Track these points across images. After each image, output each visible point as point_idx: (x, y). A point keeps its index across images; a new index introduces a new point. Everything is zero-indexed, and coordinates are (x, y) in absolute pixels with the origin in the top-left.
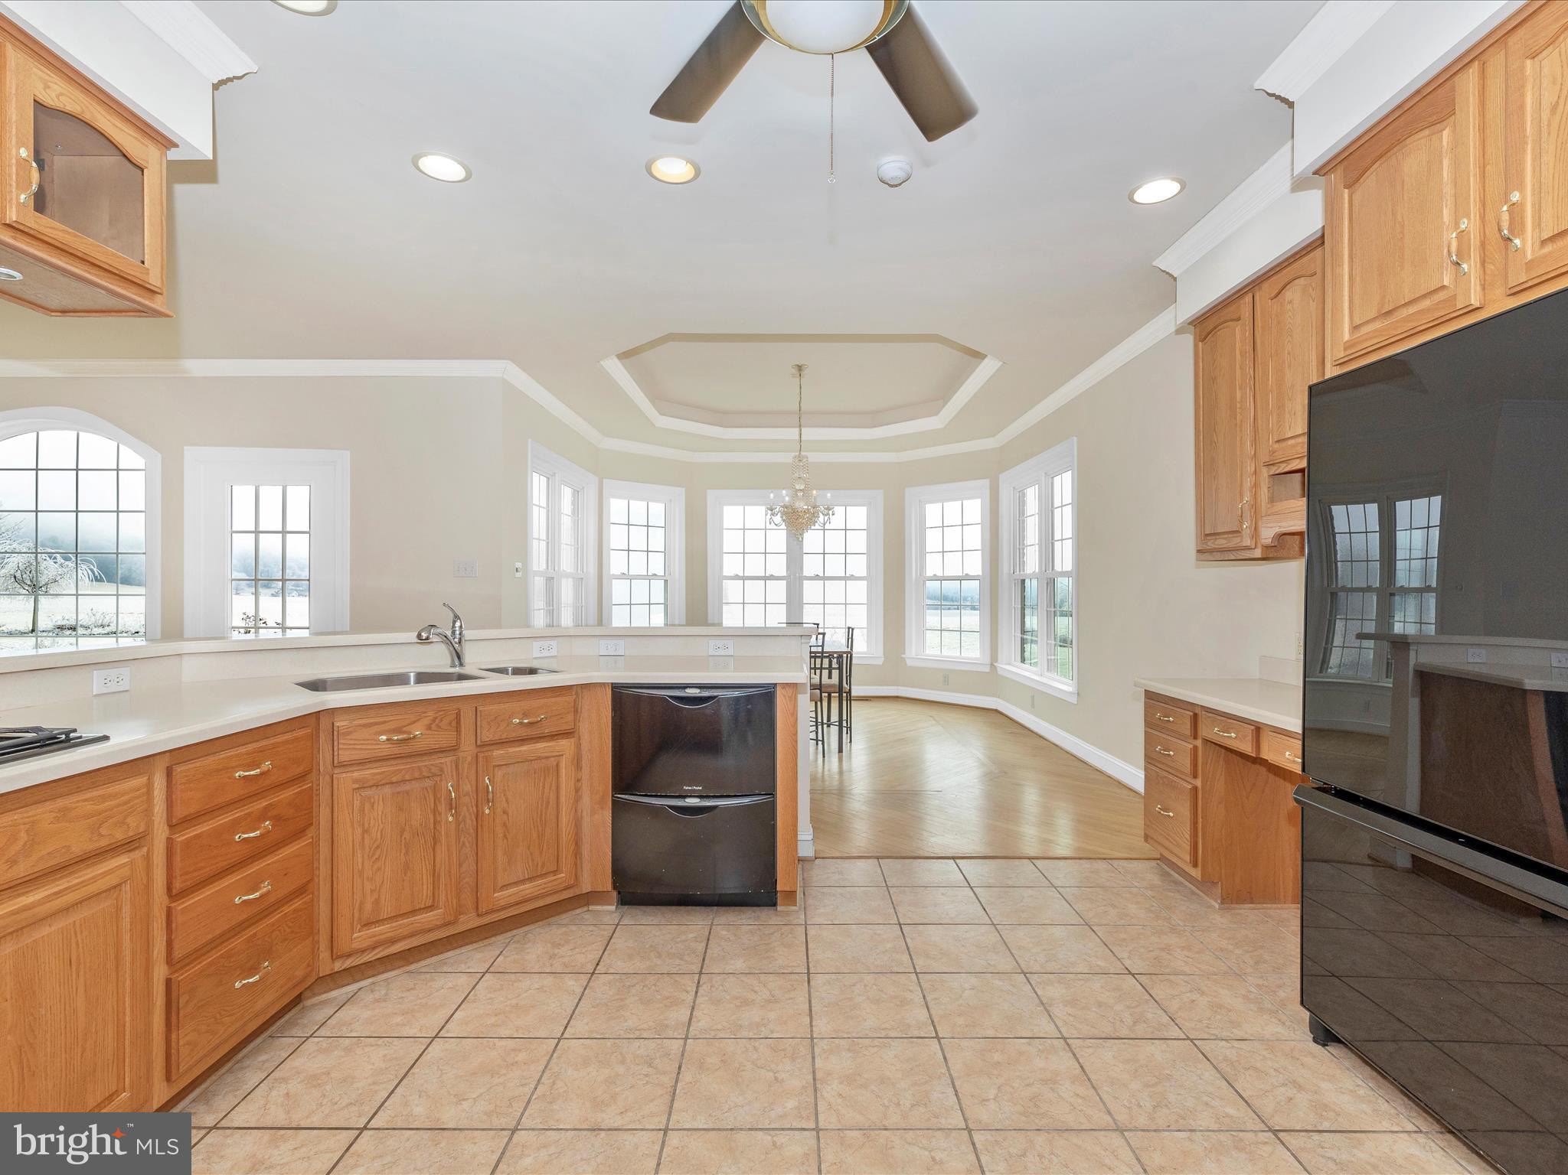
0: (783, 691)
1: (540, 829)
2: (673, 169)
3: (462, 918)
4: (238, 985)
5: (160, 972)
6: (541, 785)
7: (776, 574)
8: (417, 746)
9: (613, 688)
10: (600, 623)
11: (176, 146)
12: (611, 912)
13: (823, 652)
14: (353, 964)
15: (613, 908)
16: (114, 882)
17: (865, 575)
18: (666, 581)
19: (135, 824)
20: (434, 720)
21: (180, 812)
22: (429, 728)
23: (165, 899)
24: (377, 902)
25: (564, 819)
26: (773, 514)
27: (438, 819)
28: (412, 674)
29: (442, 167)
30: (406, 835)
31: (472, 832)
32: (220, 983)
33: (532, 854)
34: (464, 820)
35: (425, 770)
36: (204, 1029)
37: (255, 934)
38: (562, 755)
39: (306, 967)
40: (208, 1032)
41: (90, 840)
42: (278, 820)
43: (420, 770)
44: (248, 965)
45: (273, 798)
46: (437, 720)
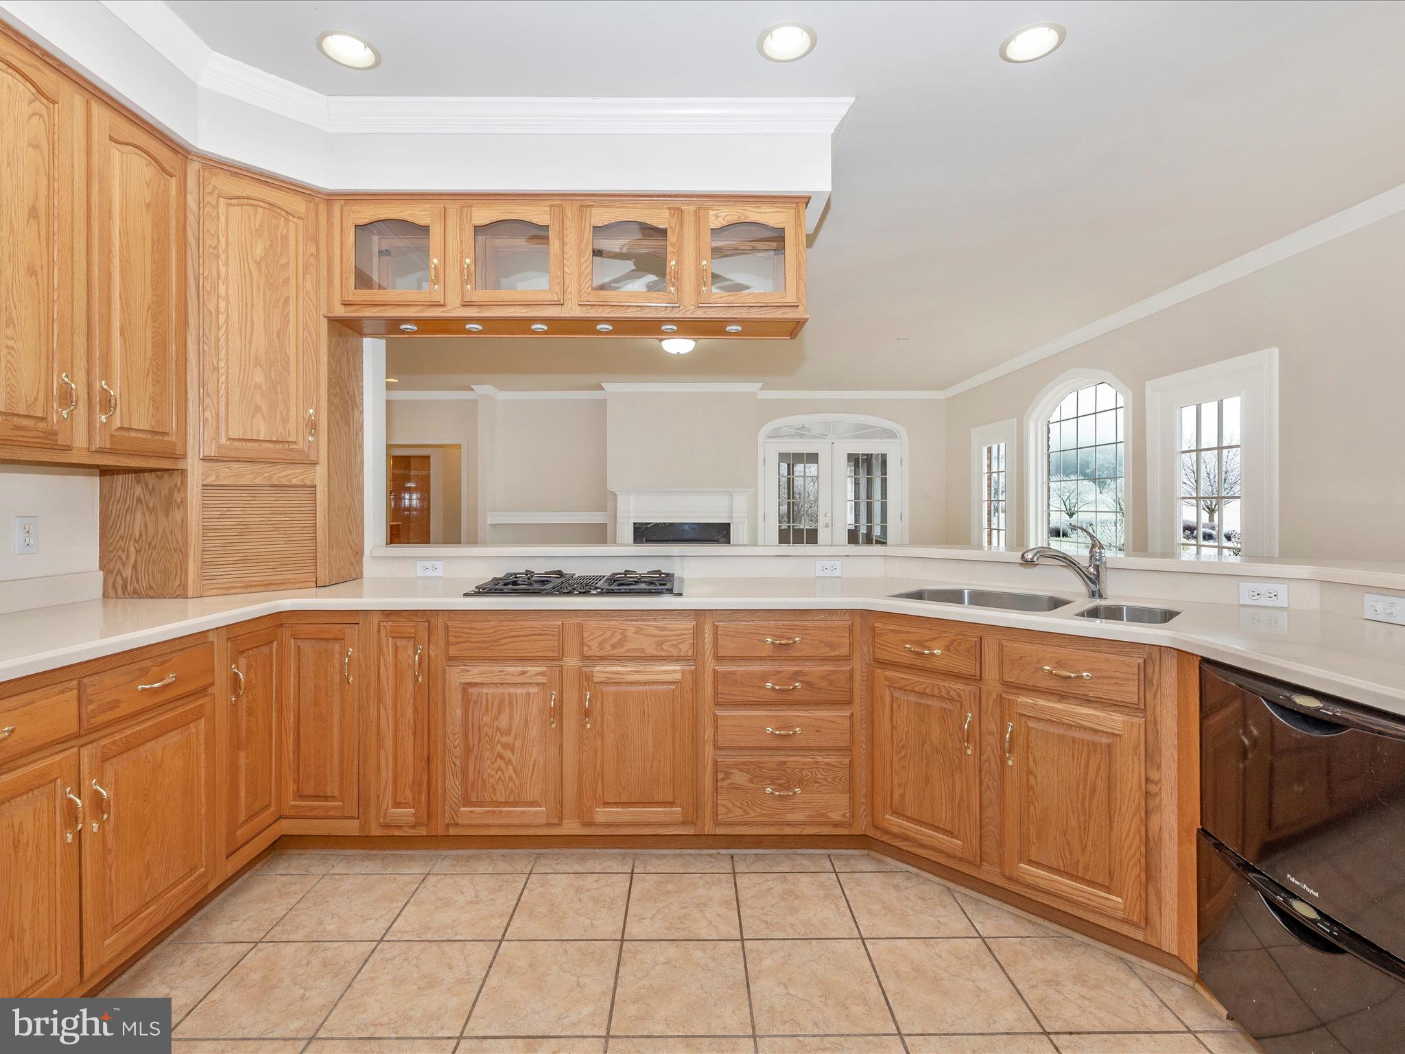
1: (1082, 819)
3: (985, 868)
4: (768, 790)
5: (709, 750)
6: (1084, 762)
8: (935, 663)
9: (1200, 662)
16: (673, 678)
19: (688, 649)
20: (953, 642)
21: (721, 652)
22: (948, 649)
23: (713, 707)
24: (903, 796)
25: (1127, 825)
27: (959, 746)
28: (966, 591)
30: (927, 747)
31: (997, 777)
32: (751, 781)
33: (1069, 843)
34: (988, 760)
35: (943, 690)
36: (738, 804)
37: (785, 763)
38: (1120, 736)
39: (844, 815)
40: (741, 808)
41: (656, 650)
42: (809, 685)
43: (939, 688)
44: (779, 782)
45: (807, 667)
46: (956, 643)
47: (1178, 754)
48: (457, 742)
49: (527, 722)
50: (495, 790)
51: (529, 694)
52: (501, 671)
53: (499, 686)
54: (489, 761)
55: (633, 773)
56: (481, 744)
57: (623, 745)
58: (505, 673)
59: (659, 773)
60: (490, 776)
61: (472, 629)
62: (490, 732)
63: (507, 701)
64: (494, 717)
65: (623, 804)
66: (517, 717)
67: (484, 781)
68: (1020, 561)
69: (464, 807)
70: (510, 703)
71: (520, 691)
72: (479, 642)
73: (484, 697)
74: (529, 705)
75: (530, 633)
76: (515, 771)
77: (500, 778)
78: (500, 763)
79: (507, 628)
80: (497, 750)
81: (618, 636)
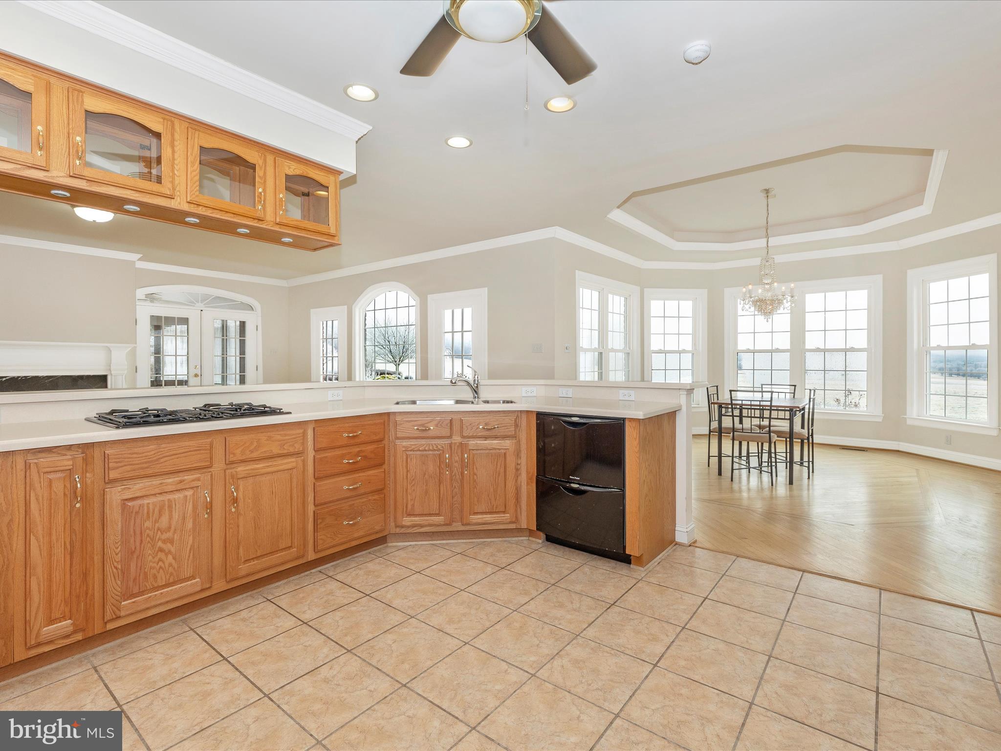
0: (630, 424)
1: (495, 487)
2: (559, 104)
3: (454, 524)
4: (345, 523)
5: (311, 508)
6: (495, 463)
7: (781, 348)
8: (430, 434)
9: (537, 414)
10: (643, 380)
11: (342, 173)
12: (539, 543)
13: (771, 406)
14: (404, 532)
15: (540, 541)
16: (290, 467)
17: (866, 346)
18: (693, 354)
19: (298, 447)
20: (439, 422)
21: (319, 446)
22: (437, 425)
23: (313, 480)
24: (413, 505)
25: (510, 484)
26: (745, 303)
27: (442, 471)
29: (459, 142)
30: (427, 476)
31: (459, 482)
32: (336, 520)
33: (490, 500)
34: (455, 475)
35: (435, 446)
36: (329, 536)
37: (353, 504)
38: (508, 449)
39: (382, 526)
40: (331, 538)
41: (280, 449)
42: (365, 458)
43: (432, 446)
44: (350, 516)
45: (363, 448)
46: (441, 423)
47: (527, 451)
48: (119, 549)
49: (184, 518)
50: (156, 577)
51: (186, 496)
52: (161, 484)
53: (157, 495)
54: (150, 557)
55: (265, 535)
56: (143, 545)
57: (258, 518)
58: (164, 484)
59: (282, 530)
60: (151, 568)
61: (133, 454)
62: (151, 533)
63: (167, 506)
64: (155, 521)
65: (257, 558)
66: (176, 516)
67: (146, 574)
68: (450, 384)
69: (124, 601)
70: (170, 507)
71: (177, 496)
72: (141, 464)
73: (145, 507)
74: (186, 505)
75: (186, 450)
76: (174, 558)
77: (161, 567)
78: (161, 555)
79: (166, 449)
80: (158, 546)
81: (255, 444)
